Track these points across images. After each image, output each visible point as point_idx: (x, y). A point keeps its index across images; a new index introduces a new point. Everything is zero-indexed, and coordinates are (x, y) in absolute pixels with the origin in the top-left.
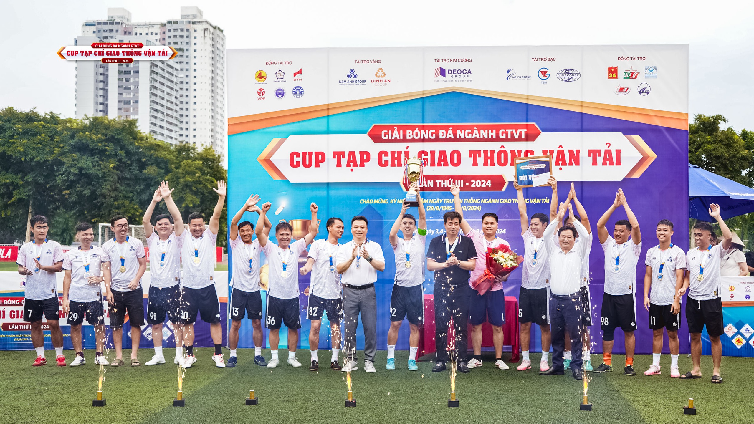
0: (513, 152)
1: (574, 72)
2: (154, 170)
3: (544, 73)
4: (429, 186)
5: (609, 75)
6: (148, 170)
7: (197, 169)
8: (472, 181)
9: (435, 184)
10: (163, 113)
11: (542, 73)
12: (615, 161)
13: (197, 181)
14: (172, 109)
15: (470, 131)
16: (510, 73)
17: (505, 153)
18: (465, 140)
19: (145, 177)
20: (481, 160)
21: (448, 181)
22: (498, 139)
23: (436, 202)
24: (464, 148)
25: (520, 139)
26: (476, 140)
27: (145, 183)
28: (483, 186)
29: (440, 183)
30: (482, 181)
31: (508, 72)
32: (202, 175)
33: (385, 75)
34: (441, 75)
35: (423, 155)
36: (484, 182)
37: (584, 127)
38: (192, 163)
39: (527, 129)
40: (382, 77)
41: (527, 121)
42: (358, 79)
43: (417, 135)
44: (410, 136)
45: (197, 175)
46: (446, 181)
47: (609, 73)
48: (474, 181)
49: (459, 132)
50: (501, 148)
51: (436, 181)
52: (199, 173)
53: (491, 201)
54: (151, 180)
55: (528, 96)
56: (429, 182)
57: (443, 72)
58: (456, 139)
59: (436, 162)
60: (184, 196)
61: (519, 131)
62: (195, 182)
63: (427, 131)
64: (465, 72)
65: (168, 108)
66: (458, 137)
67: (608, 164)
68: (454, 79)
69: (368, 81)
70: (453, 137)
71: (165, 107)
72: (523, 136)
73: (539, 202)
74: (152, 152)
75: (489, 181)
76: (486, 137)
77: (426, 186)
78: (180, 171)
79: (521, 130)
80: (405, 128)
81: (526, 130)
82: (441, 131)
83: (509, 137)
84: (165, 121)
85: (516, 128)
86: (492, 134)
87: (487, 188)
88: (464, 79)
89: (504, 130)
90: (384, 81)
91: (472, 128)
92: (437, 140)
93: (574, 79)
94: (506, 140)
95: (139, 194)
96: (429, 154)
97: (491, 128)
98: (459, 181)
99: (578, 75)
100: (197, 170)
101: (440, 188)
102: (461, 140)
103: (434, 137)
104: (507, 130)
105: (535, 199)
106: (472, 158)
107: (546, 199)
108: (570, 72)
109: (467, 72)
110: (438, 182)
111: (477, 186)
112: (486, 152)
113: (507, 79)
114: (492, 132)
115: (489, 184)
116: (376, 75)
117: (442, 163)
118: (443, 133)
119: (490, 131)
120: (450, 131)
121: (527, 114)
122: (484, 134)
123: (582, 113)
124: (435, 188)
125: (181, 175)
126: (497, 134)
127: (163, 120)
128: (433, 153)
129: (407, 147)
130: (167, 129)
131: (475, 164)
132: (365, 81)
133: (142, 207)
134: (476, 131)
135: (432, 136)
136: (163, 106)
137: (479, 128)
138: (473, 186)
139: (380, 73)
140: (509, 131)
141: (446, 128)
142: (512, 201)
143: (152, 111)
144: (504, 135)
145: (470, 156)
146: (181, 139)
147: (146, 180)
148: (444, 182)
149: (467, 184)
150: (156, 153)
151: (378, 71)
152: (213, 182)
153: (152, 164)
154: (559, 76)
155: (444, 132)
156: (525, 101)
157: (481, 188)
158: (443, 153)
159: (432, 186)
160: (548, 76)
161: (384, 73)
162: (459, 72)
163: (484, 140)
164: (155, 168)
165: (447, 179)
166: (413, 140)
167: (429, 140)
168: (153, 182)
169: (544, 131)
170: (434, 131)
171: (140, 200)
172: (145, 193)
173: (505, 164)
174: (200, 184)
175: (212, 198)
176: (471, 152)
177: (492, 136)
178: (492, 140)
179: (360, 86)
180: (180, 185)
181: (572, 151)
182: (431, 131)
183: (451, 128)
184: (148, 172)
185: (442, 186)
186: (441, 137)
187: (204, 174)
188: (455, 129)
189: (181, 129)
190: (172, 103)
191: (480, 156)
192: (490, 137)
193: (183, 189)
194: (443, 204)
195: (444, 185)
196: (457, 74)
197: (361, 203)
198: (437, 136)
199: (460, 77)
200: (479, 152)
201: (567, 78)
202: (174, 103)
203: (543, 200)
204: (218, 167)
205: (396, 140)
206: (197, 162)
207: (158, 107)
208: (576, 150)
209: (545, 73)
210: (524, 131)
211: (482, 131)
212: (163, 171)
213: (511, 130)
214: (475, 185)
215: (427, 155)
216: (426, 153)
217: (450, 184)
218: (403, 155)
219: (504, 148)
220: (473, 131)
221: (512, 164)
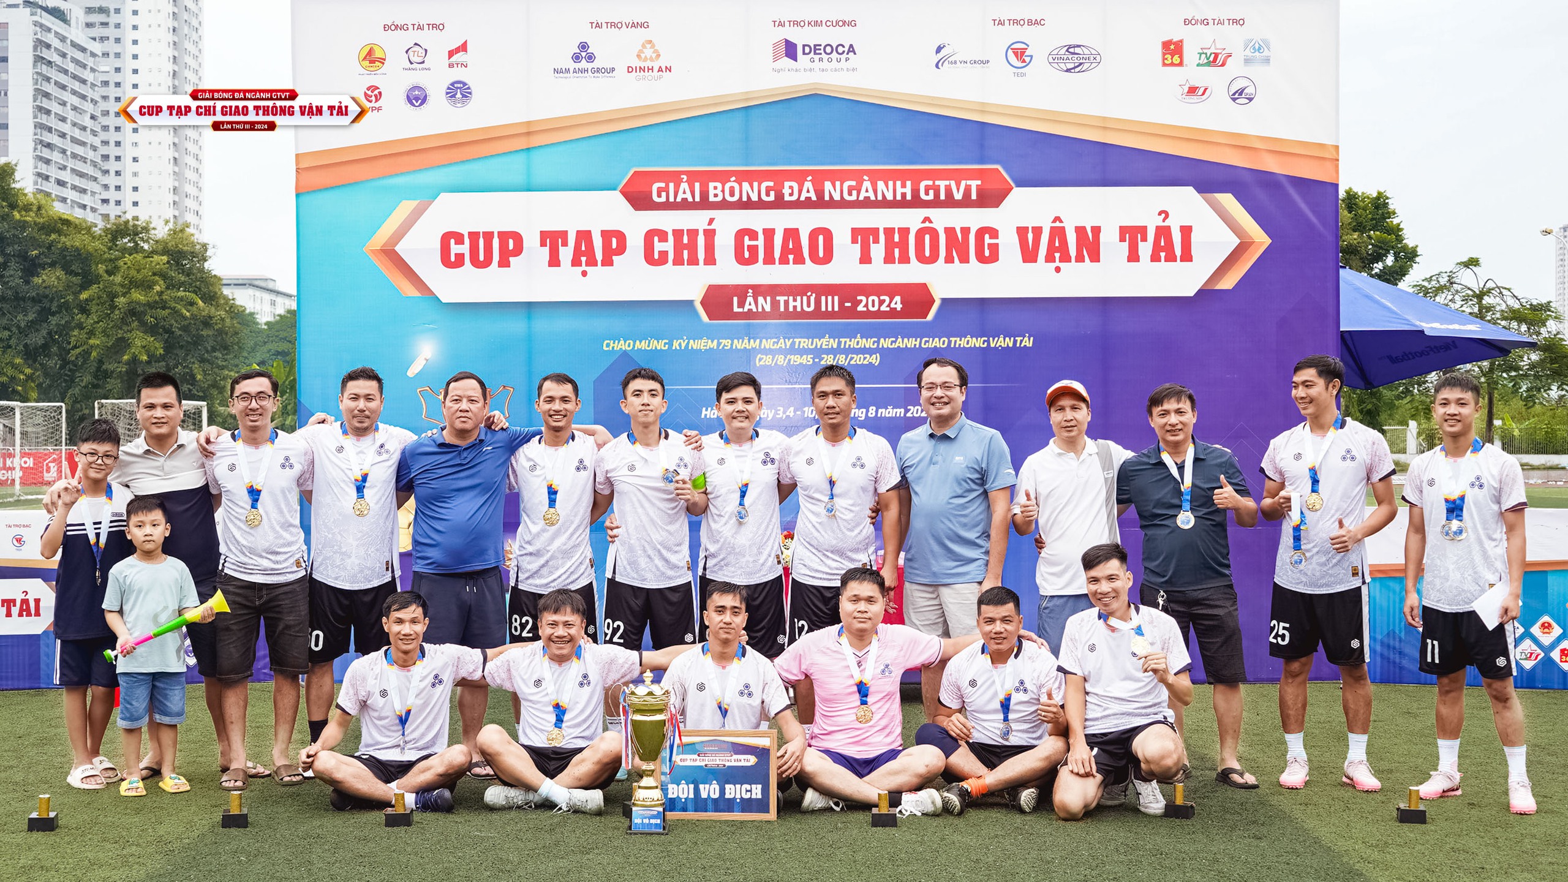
0: (950, 231)
1: (1087, 53)
3: (1020, 54)
4: (760, 310)
5: (1164, 59)
7: (154, 274)
8: (860, 298)
9: (775, 305)
11: (1016, 54)
12: (1178, 252)
13: (156, 302)
15: (853, 183)
16: (943, 53)
17: (934, 233)
18: (843, 204)
20: (878, 251)
21: (805, 298)
22: (916, 202)
23: (777, 347)
24: (841, 222)
25: (966, 202)
26: (867, 204)
28: (884, 308)
29: (786, 303)
30: (882, 298)
31: (939, 50)
32: (167, 288)
33: (659, 57)
34: (787, 55)
35: (746, 237)
36: (887, 298)
37: (1110, 175)
39: (982, 178)
40: (652, 60)
41: (982, 162)
42: (596, 64)
43: (732, 194)
44: (716, 196)
45: (157, 288)
46: (799, 298)
47: (1164, 54)
48: (864, 298)
49: (828, 185)
50: (924, 222)
51: (778, 298)
52: (162, 282)
53: (902, 343)
55: (982, 104)
56: (760, 299)
57: (791, 51)
58: (821, 203)
59: (777, 254)
61: (963, 183)
62: (152, 306)
63: (756, 184)
64: (840, 50)
66: (827, 198)
67: (1163, 259)
68: (817, 65)
69: (621, 70)
70: (814, 198)
72: (974, 197)
73: (1012, 345)
74: (53, 234)
75: (898, 298)
76: (890, 197)
77: (754, 310)
79: (969, 182)
80: (705, 178)
81: (979, 182)
82: (787, 184)
83: (943, 197)
84: (68, 169)
85: (957, 176)
86: (904, 190)
87: (893, 313)
88: (838, 66)
89: (930, 183)
90: (656, 69)
91: (858, 176)
92: (779, 203)
93: (1086, 66)
94: (936, 203)
96: (761, 237)
97: (902, 176)
98: (830, 298)
99: (1095, 59)
100: (157, 278)
101: (788, 315)
102: (832, 204)
103: (772, 198)
104: (937, 183)
105: (1001, 337)
106: (858, 246)
107: (1026, 339)
108: (1078, 51)
109: (846, 50)
110: (781, 299)
111: (871, 308)
112: (889, 232)
113: (937, 67)
115: (897, 303)
116: (639, 57)
117: (791, 257)
118: (791, 187)
119: (899, 183)
120: (808, 185)
121: (982, 147)
122: (886, 191)
123: (1104, 144)
124: (775, 313)
126: (915, 192)
128: (769, 234)
129: (712, 221)
131: (866, 259)
132: (613, 70)
134: (867, 184)
135: (768, 195)
137: (875, 176)
138: (862, 308)
139: (649, 53)
140: (942, 184)
141: (800, 177)
142: (949, 342)
143: (39, 147)
144: (931, 192)
145: (854, 241)
146: (104, 209)
148: (795, 300)
149: (848, 305)
150: (62, 239)
151: (644, 46)
154: (1054, 59)
155: (796, 185)
156: (978, 118)
157: (878, 314)
158: (792, 234)
159: (768, 309)
160: (1027, 60)
161: (657, 52)
162: (829, 50)
163: (885, 204)
164: (59, 272)
165: (802, 294)
166: (724, 205)
167: (761, 205)
169: (1021, 184)
170: (771, 184)
173: (933, 259)
174: (164, 308)
176: (856, 233)
177: (904, 195)
178: (903, 204)
179: (602, 81)
181: (1084, 228)
182: (765, 185)
183: (810, 178)
185: (791, 309)
186: (787, 198)
187: (171, 285)
188: (819, 179)
191: (876, 241)
192: (899, 197)
194: (792, 350)
195: (794, 307)
196: (824, 55)
197: (605, 348)
198: (780, 196)
199: (830, 61)
200: (875, 231)
201: (1072, 65)
203: (1020, 339)
204: (202, 270)
205: (684, 205)
208: (1093, 228)
209: (1022, 54)
210: (974, 184)
211: (881, 185)
213: (947, 183)
214: (866, 305)
215: (757, 239)
216: (753, 235)
217: (809, 305)
218: (701, 240)
219: (931, 222)
220: (860, 183)
221: (949, 260)
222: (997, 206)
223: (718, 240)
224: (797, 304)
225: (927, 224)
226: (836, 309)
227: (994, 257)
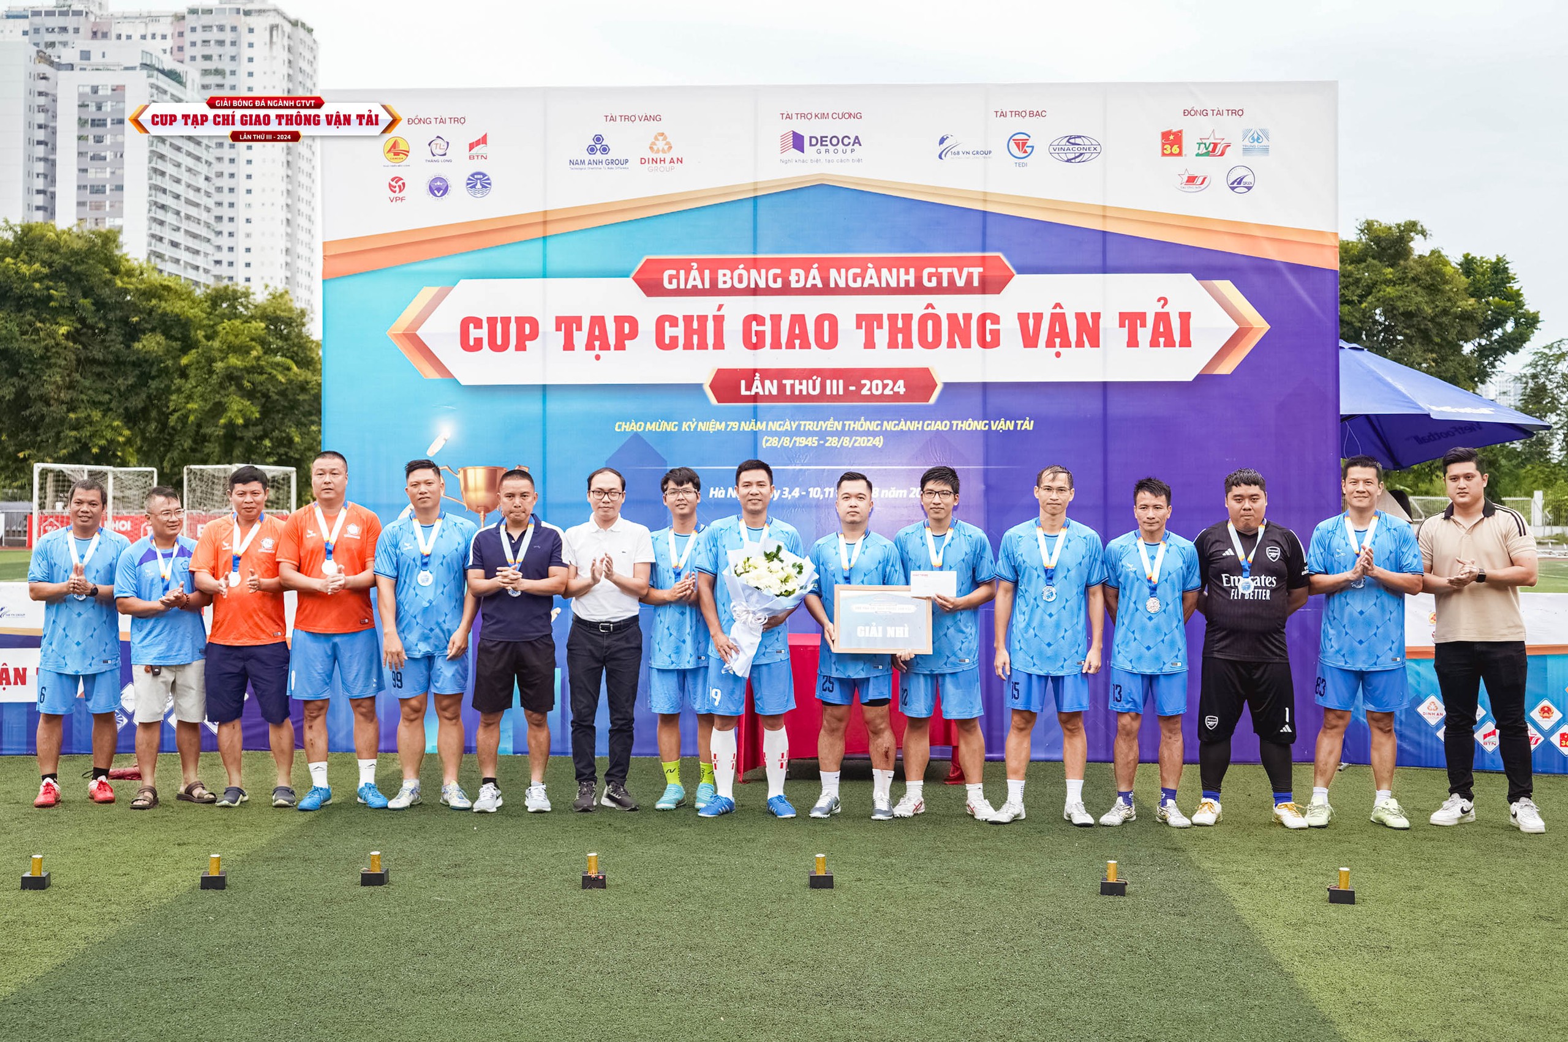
0: (952, 318)
1: (1087, 142)
2: (158, 343)
3: (1022, 145)
4: (767, 393)
5: (1163, 149)
6: (145, 342)
7: (252, 339)
8: (863, 382)
9: (781, 388)
10: (178, 213)
11: (1018, 145)
12: (1177, 337)
13: (253, 367)
14: (197, 205)
15: (858, 271)
16: (946, 144)
17: (936, 319)
18: (848, 291)
19: (138, 358)
20: (881, 336)
21: (810, 382)
22: (919, 289)
23: (782, 429)
24: (846, 309)
25: (968, 289)
26: (871, 290)
27: (137, 372)
28: (887, 392)
29: (793, 386)
30: (886, 382)
31: (942, 141)
32: (265, 353)
33: (670, 148)
34: (795, 146)
35: (754, 323)
36: (890, 382)
37: (1110, 262)
38: (242, 327)
39: (983, 265)
40: (664, 151)
41: (984, 250)
42: (610, 156)
43: (740, 281)
44: (725, 282)
45: (254, 352)
46: (804, 382)
47: (1163, 144)
48: (867, 382)
49: (833, 273)
50: (927, 308)
51: (784, 382)
52: (259, 347)
53: (904, 426)
54: (152, 365)
55: (985, 193)
56: (767, 383)
57: (798, 142)
58: (826, 290)
59: (784, 339)
60: (224, 400)
61: (965, 271)
62: (249, 370)
63: (763, 271)
64: (846, 141)
65: (188, 202)
66: (832, 285)
67: (1162, 344)
68: (823, 156)
69: (634, 162)
70: (820, 285)
71: (183, 199)
72: (976, 283)
73: (1012, 428)
74: (154, 302)
75: (901, 383)
76: (893, 284)
77: (761, 393)
78: (216, 344)
79: (971, 270)
80: (715, 266)
81: (981, 270)
82: (794, 271)
83: (945, 284)
84: (182, 230)
85: (960, 264)
86: (907, 277)
87: (896, 397)
88: (844, 157)
89: (933, 270)
90: (668, 160)
91: (862, 264)
92: (786, 290)
93: (1086, 156)
94: (939, 290)
95: (124, 395)
96: (768, 322)
97: (906, 264)
98: (835, 382)
99: (1096, 149)
100: (253, 343)
101: (793, 398)
102: (837, 291)
103: (779, 285)
104: (940, 270)
105: (1002, 422)
106: (862, 331)
107: (1027, 422)
108: (1078, 141)
109: (852, 141)
110: (788, 383)
111: (875, 392)
112: (893, 318)
113: (940, 157)
114: (907, 273)
115: (900, 387)
116: (651, 148)
117: (797, 342)
118: (798, 275)
119: (902, 271)
120: (814, 272)
121: (984, 234)
122: (890, 278)
123: (1104, 233)
124: (781, 396)
125: (217, 354)
126: (919, 279)
127: (178, 229)
128: (776, 319)
129: (720, 307)
130: (188, 249)
131: (870, 344)
132: (627, 161)
133: (131, 425)
134: (871, 272)
135: (775, 281)
136: (177, 197)
137: (879, 264)
138: (865, 392)
139: (661, 144)
140: (945, 271)
141: (806, 265)
142: (951, 425)
143: (154, 208)
144: (934, 279)
145: (859, 326)
146: (217, 270)
147: (140, 366)
148: (801, 384)
149: (852, 388)
150: (163, 304)
151: (656, 139)
152: (289, 369)
153: (153, 330)
154: (1055, 150)
155: (802, 272)
156: (980, 207)
157: (882, 398)
158: (798, 320)
159: (774, 392)
160: (1029, 150)
161: (668, 143)
162: (835, 141)
163: (889, 291)
164: (160, 338)
165: (808, 378)
166: (732, 292)
167: (769, 291)
168: (155, 368)
169: (1022, 270)
170: (778, 271)
171: (126, 409)
172: (137, 394)
173: (936, 344)
174: (261, 373)
175: (286, 404)
176: (860, 319)
177: (907, 282)
178: (906, 290)
179: (616, 172)
180: (215, 377)
181: (1084, 314)
182: (772, 272)
183: (816, 265)
184: (144, 346)
185: (797, 393)
186: (794, 285)
187: (269, 351)
188: (824, 267)
189: (219, 248)
190: (198, 190)
191: (880, 327)
192: (902, 285)
193: (221, 385)
194: (798, 433)
195: (801, 391)
196: (830, 147)
197: (617, 429)
198: (786, 283)
199: (836, 152)
200: (878, 318)
201: (1073, 156)
202: (202, 191)
203: (1019, 422)
204: (299, 335)
205: (695, 292)
206: (254, 324)
207: (167, 200)
208: (1093, 314)
209: (1024, 144)
210: (976, 271)
211: (885, 272)
212: (176, 345)
213: (950, 270)
214: (870, 389)
215: (763, 324)
216: (759, 320)
217: (814, 389)
218: (710, 325)
219: (933, 308)
220: (865, 270)
221: (951, 345)
222: (999, 293)
223: (727, 326)
224: (803, 387)
225: (930, 311)
226: (841, 392)
227: (996, 343)
